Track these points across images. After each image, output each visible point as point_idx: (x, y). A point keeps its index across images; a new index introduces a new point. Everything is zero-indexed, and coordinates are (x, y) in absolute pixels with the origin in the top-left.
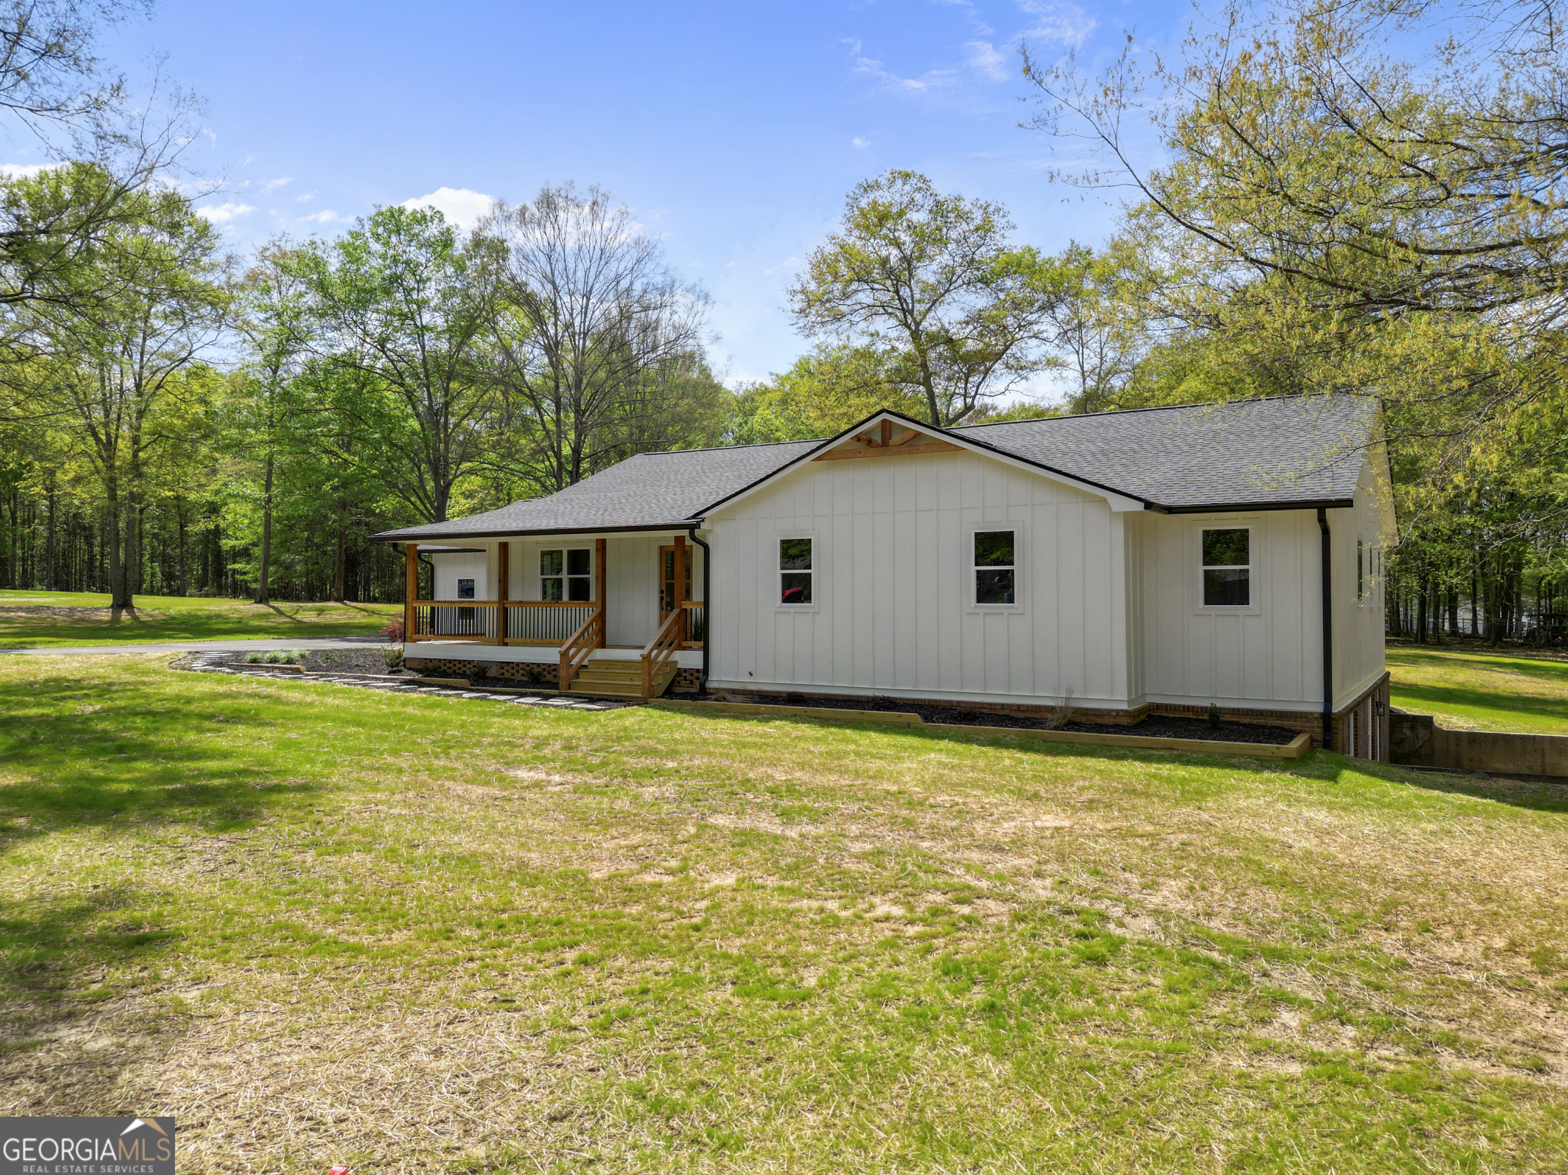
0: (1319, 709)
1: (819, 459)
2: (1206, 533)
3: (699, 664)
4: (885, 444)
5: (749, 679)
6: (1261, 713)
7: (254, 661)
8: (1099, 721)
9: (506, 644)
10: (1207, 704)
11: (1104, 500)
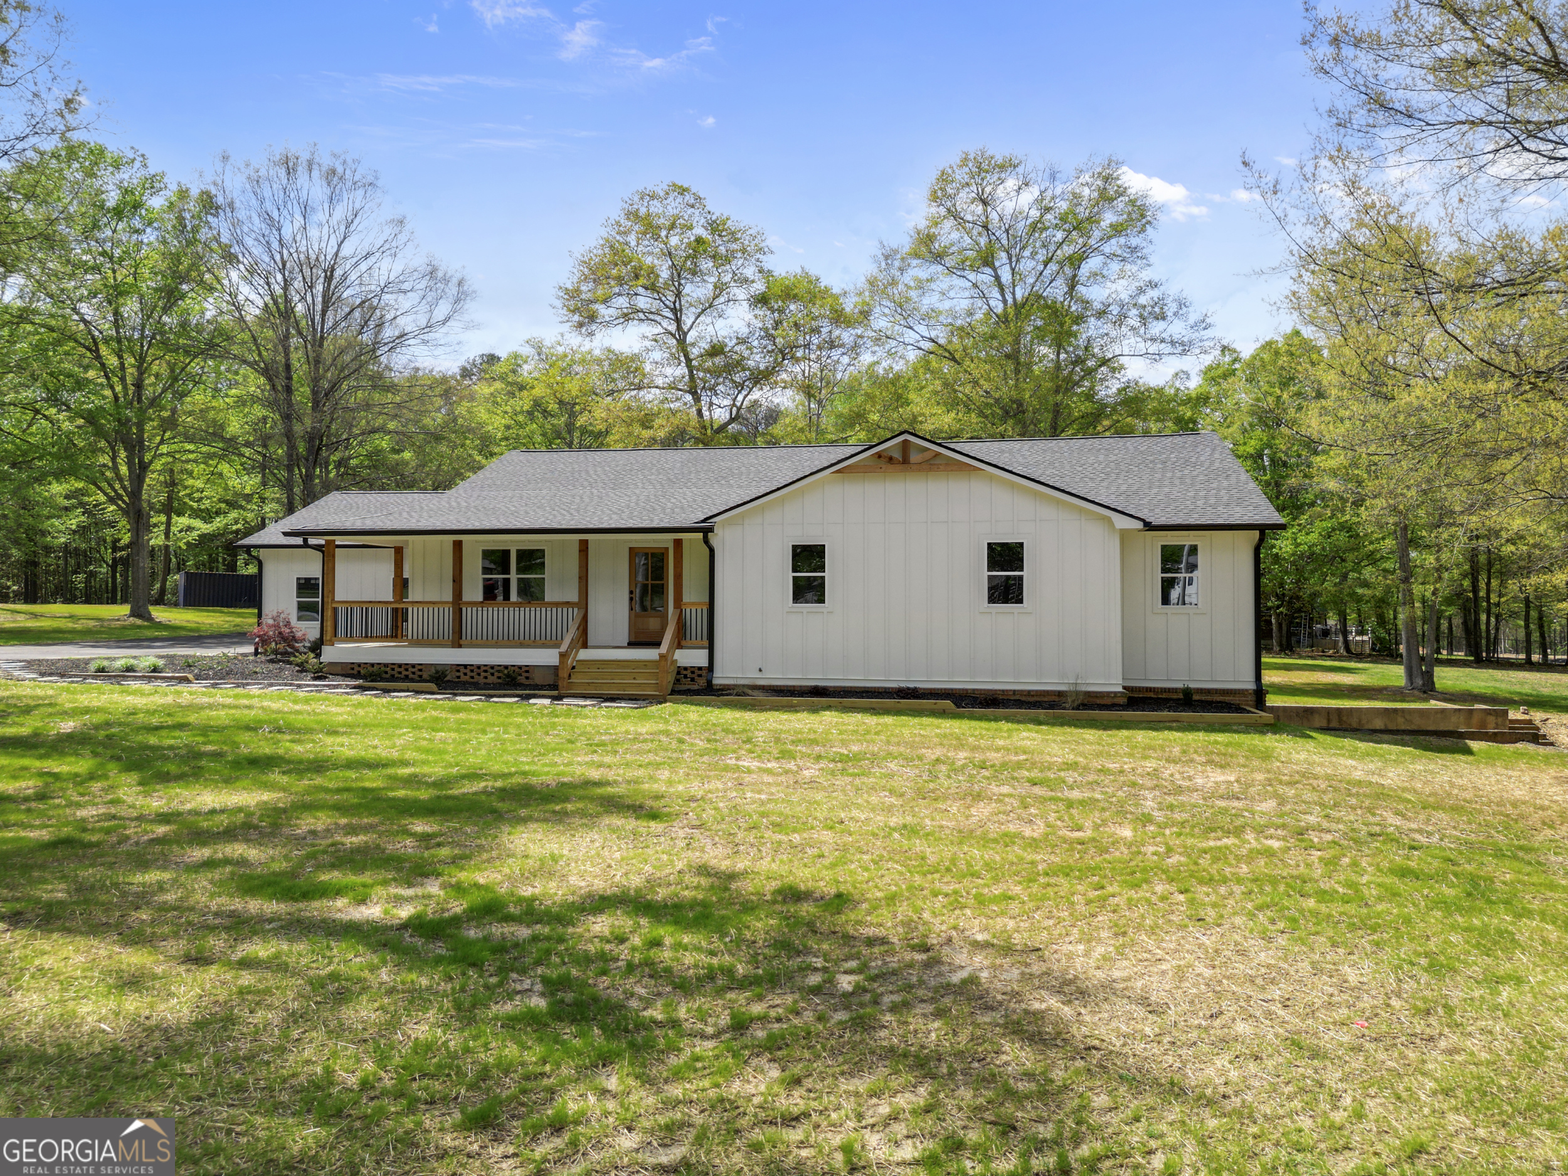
0: (1252, 686)
1: (838, 471)
2: (1164, 547)
3: (704, 662)
4: (905, 461)
5: (759, 675)
6: (1209, 691)
7: (102, 670)
8: (1098, 701)
9: (460, 646)
10: (1180, 685)
11: (1109, 520)
